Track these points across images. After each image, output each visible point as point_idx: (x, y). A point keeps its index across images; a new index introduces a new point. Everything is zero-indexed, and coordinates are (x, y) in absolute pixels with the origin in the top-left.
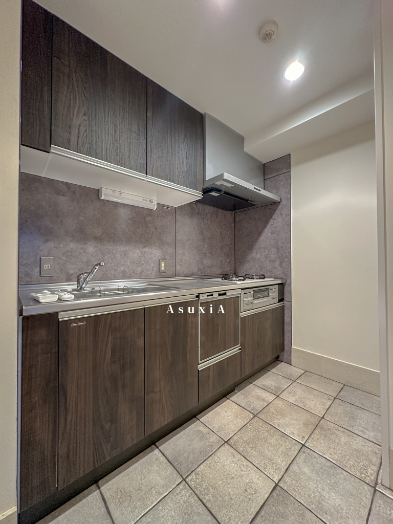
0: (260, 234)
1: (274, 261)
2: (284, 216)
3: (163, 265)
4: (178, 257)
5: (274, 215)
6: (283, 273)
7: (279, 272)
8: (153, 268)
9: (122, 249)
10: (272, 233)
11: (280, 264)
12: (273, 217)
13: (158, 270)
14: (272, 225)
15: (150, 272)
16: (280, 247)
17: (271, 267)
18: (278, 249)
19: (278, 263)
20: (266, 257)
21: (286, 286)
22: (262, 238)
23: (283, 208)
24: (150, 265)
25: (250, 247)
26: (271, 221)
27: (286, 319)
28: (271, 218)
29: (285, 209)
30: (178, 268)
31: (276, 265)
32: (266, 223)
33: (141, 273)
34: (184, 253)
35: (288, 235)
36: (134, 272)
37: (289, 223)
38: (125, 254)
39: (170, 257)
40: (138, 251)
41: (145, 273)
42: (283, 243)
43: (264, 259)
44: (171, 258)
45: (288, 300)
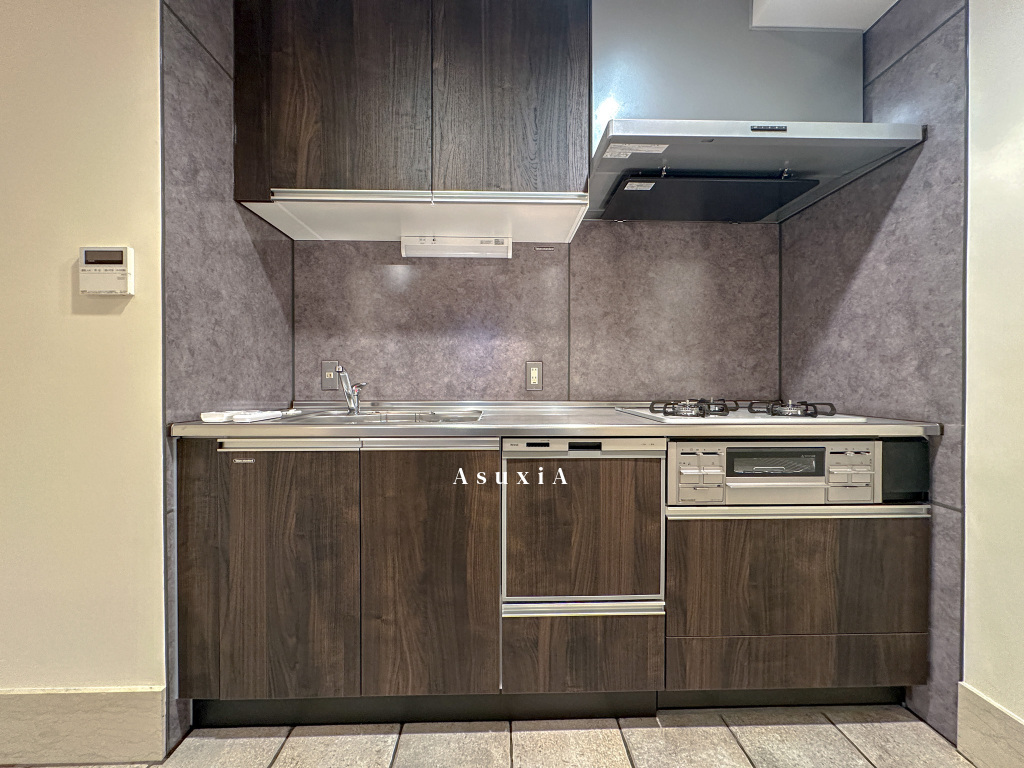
0: (851, 270)
1: (899, 358)
2: (937, 189)
3: (534, 373)
4: (576, 356)
5: (901, 196)
6: (929, 403)
7: (914, 397)
8: (511, 380)
9: (446, 344)
10: (891, 261)
11: (919, 368)
12: (897, 204)
13: (523, 385)
14: (893, 233)
15: (504, 388)
16: (918, 308)
17: (886, 380)
18: (912, 315)
19: (910, 365)
20: (870, 346)
21: (941, 450)
22: (858, 283)
23: (932, 160)
24: (505, 373)
25: (823, 320)
26: (890, 220)
27: (941, 572)
28: (889, 208)
29: (942, 162)
30: (576, 380)
31: (904, 374)
32: (872, 229)
33: (484, 389)
34: (593, 345)
35: (951, 257)
36: (469, 388)
37: (960, 210)
38: (452, 352)
39: (554, 356)
40: (477, 346)
41: (494, 389)
42: (931, 291)
43: (863, 353)
44: (557, 358)
45: (948, 502)
